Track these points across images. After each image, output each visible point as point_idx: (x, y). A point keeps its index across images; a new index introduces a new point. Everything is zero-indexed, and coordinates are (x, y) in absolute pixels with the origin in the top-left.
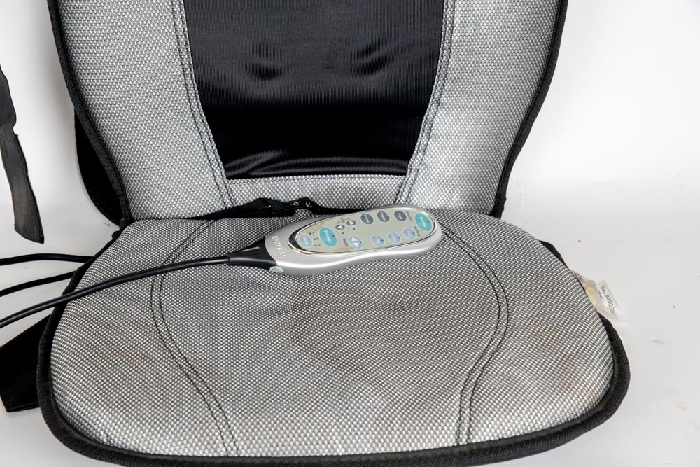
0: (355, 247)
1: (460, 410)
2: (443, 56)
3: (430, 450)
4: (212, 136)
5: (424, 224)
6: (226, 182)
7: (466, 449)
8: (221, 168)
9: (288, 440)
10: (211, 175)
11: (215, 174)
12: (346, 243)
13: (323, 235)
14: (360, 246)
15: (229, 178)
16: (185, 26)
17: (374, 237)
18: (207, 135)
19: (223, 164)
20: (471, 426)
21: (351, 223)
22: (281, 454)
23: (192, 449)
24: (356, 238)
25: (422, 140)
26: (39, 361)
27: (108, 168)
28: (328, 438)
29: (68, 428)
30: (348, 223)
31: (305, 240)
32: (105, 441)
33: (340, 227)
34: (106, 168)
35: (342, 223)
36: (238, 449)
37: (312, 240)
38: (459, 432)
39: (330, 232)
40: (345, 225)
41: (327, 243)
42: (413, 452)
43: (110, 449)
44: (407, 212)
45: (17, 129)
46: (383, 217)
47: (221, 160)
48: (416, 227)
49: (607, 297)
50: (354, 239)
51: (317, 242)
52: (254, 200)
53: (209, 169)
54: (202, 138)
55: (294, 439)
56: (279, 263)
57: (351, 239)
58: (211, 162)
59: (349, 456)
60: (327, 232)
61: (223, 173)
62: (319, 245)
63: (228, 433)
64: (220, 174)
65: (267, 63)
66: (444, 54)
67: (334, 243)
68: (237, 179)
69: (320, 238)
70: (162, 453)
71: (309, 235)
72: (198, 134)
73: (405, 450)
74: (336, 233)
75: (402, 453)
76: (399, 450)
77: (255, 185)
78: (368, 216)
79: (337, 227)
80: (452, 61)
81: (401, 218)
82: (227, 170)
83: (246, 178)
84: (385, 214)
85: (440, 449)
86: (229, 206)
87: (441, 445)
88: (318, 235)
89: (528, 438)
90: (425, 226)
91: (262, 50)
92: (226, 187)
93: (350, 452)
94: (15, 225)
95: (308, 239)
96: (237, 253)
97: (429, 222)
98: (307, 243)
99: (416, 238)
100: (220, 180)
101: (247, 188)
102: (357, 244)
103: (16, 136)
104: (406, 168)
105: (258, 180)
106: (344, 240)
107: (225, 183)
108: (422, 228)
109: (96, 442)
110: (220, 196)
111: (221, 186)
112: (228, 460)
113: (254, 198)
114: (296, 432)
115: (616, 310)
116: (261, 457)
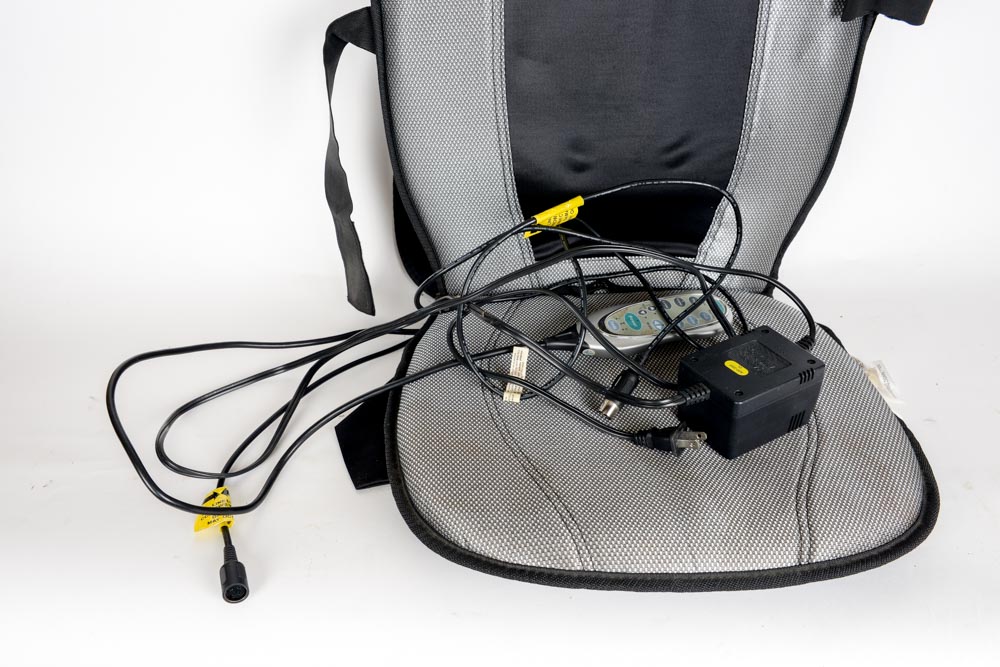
0: (658, 329)
1: (800, 529)
2: (741, 153)
3: (774, 569)
7: (807, 568)
8: (530, 251)
9: (643, 557)
11: (525, 257)
12: (650, 326)
13: (628, 319)
16: (507, 124)
18: (520, 221)
19: (533, 248)
20: (811, 546)
21: (652, 308)
22: (635, 571)
23: (550, 562)
24: (658, 321)
25: (713, 227)
26: (386, 447)
27: (427, 250)
28: (680, 557)
29: (425, 525)
30: (650, 309)
31: (613, 325)
32: (463, 545)
33: (643, 312)
34: (426, 250)
35: (643, 309)
36: (593, 564)
37: (619, 324)
38: (801, 553)
39: (634, 317)
40: (647, 310)
41: (633, 327)
42: (759, 571)
43: (468, 553)
45: (353, 217)
46: (680, 302)
49: (883, 374)
50: (656, 323)
51: (624, 326)
53: (519, 252)
55: (648, 557)
56: (591, 346)
57: (654, 322)
58: (522, 245)
59: (699, 573)
60: (631, 316)
61: (532, 255)
62: (626, 329)
63: (584, 548)
64: (529, 256)
65: (580, 158)
66: (742, 150)
67: (639, 327)
69: (626, 322)
70: (520, 563)
71: (616, 321)
72: (512, 221)
73: (751, 569)
74: (640, 317)
75: (749, 571)
76: (746, 569)
77: (560, 266)
78: (666, 302)
79: (640, 313)
80: (748, 156)
82: (535, 253)
84: (681, 300)
85: (784, 568)
87: (784, 565)
88: (623, 319)
89: (861, 557)
91: (577, 145)
93: (700, 570)
94: (348, 297)
95: (616, 324)
96: (554, 339)
98: (615, 327)
100: (529, 262)
102: (659, 327)
103: (353, 223)
104: (696, 251)
106: (648, 324)
109: (454, 544)
112: (584, 575)
114: (650, 550)
115: (892, 387)
116: (617, 573)
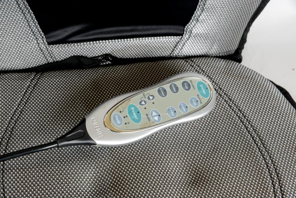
0: (155, 121)
4: (34, 17)
5: (204, 91)
6: (48, 47)
8: (43, 37)
10: (36, 42)
11: (38, 41)
12: (148, 118)
13: (130, 112)
14: (159, 119)
15: (49, 44)
17: (169, 110)
18: (30, 15)
19: (45, 35)
21: (151, 98)
24: (156, 112)
30: (149, 98)
31: (117, 119)
33: (143, 103)
35: (143, 99)
37: (122, 118)
39: (136, 109)
40: (146, 100)
41: (134, 120)
44: (191, 81)
46: (174, 88)
47: (43, 32)
48: (198, 95)
50: (154, 114)
51: (126, 120)
52: (70, 57)
53: (33, 38)
54: (26, 18)
56: (98, 142)
57: (152, 113)
58: (35, 33)
60: (133, 108)
61: (45, 41)
62: (129, 123)
64: (42, 41)
67: (139, 119)
68: (56, 44)
69: (128, 116)
71: (119, 114)
72: (22, 15)
74: (140, 108)
77: (70, 48)
78: (163, 88)
79: (140, 103)
81: (187, 88)
82: (47, 39)
83: (63, 44)
84: (175, 85)
86: (51, 61)
88: (126, 113)
90: (205, 93)
92: (48, 50)
95: (120, 118)
97: (207, 88)
98: (118, 122)
99: (200, 105)
100: (43, 46)
101: (64, 50)
102: (156, 118)
104: (183, 31)
105: (72, 45)
106: (147, 115)
107: (46, 48)
108: (203, 95)
110: (43, 56)
111: (44, 50)
113: (70, 56)
